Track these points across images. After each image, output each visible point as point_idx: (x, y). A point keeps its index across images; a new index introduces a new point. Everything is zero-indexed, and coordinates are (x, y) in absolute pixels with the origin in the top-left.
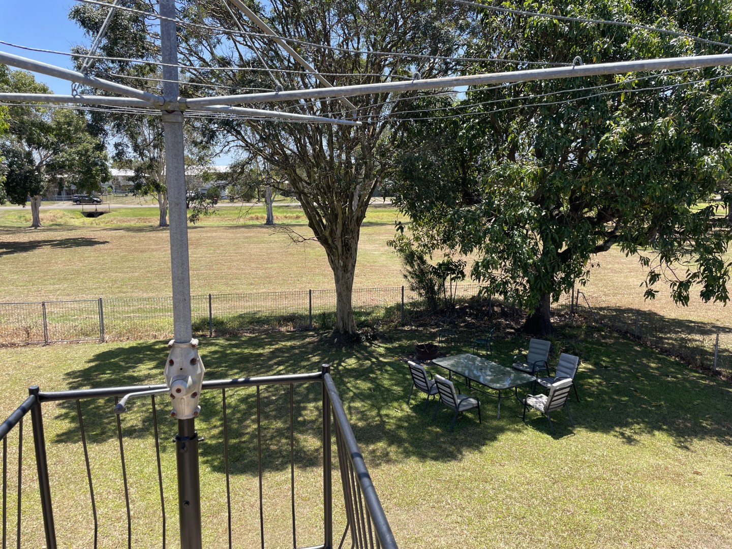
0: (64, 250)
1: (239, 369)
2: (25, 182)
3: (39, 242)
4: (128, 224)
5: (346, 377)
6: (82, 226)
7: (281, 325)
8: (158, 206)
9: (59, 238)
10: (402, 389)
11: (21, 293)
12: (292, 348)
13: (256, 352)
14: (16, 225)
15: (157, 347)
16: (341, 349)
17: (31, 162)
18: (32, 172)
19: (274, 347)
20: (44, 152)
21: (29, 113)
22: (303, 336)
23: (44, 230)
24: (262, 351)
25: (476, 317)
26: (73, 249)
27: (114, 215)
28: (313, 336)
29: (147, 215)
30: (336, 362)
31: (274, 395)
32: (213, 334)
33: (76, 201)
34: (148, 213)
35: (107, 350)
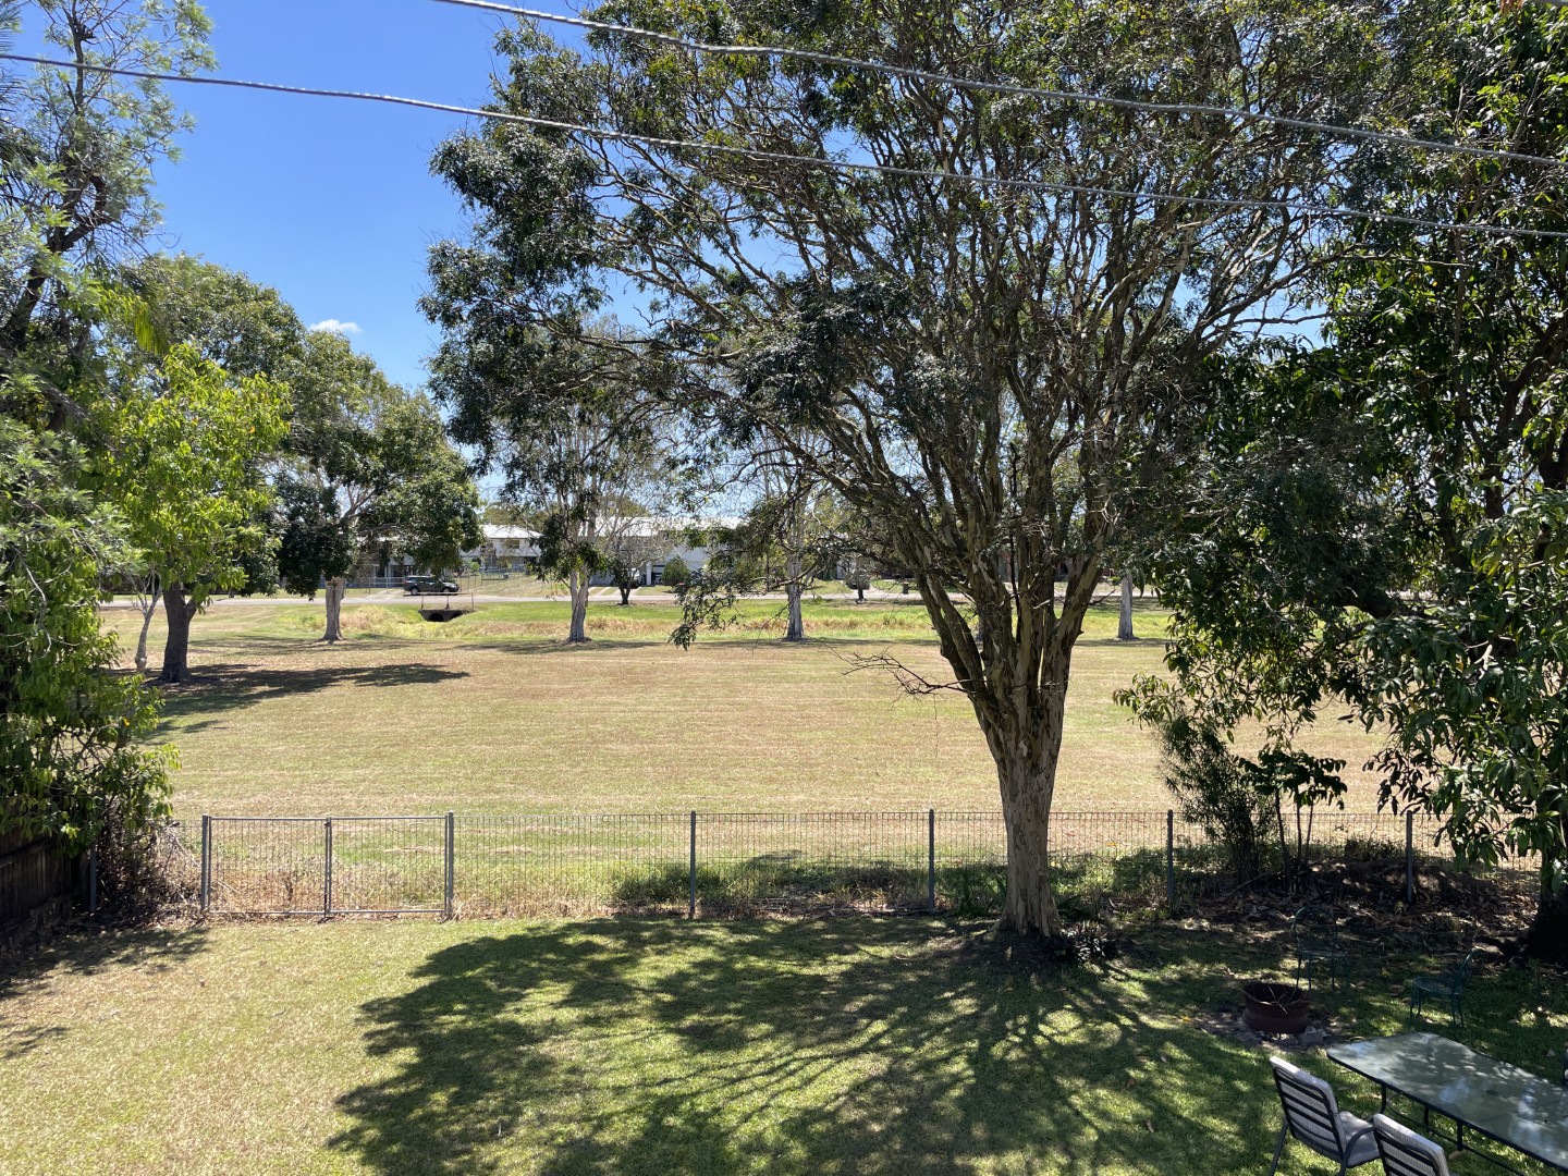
0: (381, 690)
1: (770, 1021)
2: (318, 550)
3: (335, 672)
4: (509, 635)
5: (1063, 1074)
6: (417, 638)
7: (856, 896)
8: (569, 598)
9: (373, 665)
10: (1235, 1128)
11: (288, 786)
12: (896, 964)
13: (805, 971)
14: (294, 635)
15: (570, 941)
16: (1027, 979)
17: (332, 508)
18: (330, 529)
19: (847, 958)
20: (357, 491)
21: (335, 415)
22: (918, 931)
23: (345, 648)
24: (820, 971)
25: (1371, 901)
26: (399, 687)
27: (482, 618)
28: (942, 933)
29: (545, 618)
30: (1023, 1020)
31: (877, 1118)
32: (698, 912)
33: (410, 588)
34: (546, 613)
35: (458, 942)
